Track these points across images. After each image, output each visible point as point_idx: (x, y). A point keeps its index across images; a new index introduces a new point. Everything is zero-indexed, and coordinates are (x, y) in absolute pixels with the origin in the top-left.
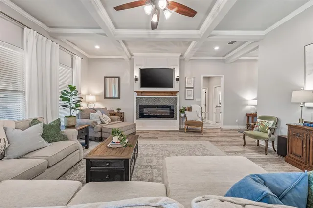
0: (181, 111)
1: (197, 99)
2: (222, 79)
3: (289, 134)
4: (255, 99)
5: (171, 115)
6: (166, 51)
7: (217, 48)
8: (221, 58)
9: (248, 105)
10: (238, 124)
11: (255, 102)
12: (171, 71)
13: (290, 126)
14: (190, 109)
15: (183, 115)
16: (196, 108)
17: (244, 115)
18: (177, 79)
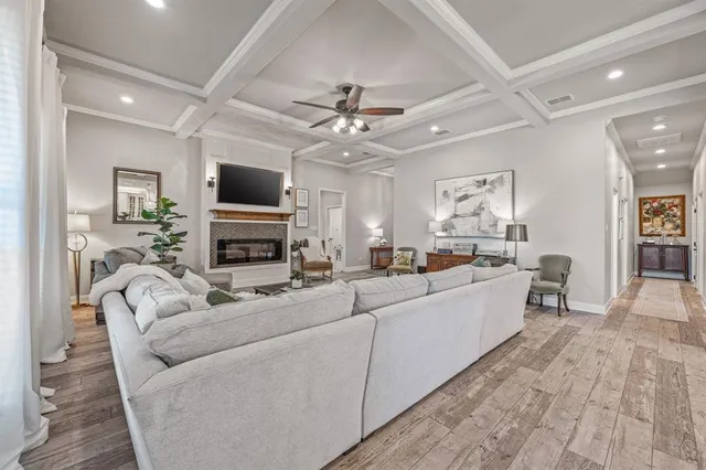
0: (293, 249)
1: (313, 228)
2: (344, 198)
3: (428, 263)
4: (379, 227)
5: (278, 256)
6: (276, 142)
7: (346, 154)
8: (342, 165)
9: (370, 236)
10: (361, 263)
11: (380, 232)
12: (279, 177)
13: (429, 255)
14: (306, 244)
15: (295, 254)
16: (314, 242)
17: (368, 250)
18: (288, 193)
